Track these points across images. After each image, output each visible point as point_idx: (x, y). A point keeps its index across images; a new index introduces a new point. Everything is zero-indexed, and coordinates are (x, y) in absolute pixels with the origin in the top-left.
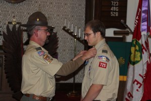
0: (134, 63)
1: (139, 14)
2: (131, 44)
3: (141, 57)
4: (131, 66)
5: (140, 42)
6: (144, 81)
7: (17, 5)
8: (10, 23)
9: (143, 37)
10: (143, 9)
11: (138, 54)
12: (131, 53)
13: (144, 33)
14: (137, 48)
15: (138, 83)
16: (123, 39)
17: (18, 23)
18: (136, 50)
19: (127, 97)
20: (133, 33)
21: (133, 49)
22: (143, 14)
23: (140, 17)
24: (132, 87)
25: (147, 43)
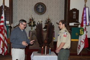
0: (81, 35)
1: (83, 18)
2: (80, 28)
3: (83, 33)
4: (80, 36)
5: (83, 28)
6: (85, 41)
7: (41, 15)
8: (39, 21)
9: (84, 26)
10: (84, 16)
11: (82, 32)
12: (80, 32)
13: (84, 25)
14: (82, 30)
15: (82, 42)
16: (77, 27)
17: (41, 21)
18: (82, 31)
19: (78, 47)
20: (81, 24)
21: (81, 30)
22: (84, 18)
23: (83, 19)
24: (80, 43)
25: (85, 28)
